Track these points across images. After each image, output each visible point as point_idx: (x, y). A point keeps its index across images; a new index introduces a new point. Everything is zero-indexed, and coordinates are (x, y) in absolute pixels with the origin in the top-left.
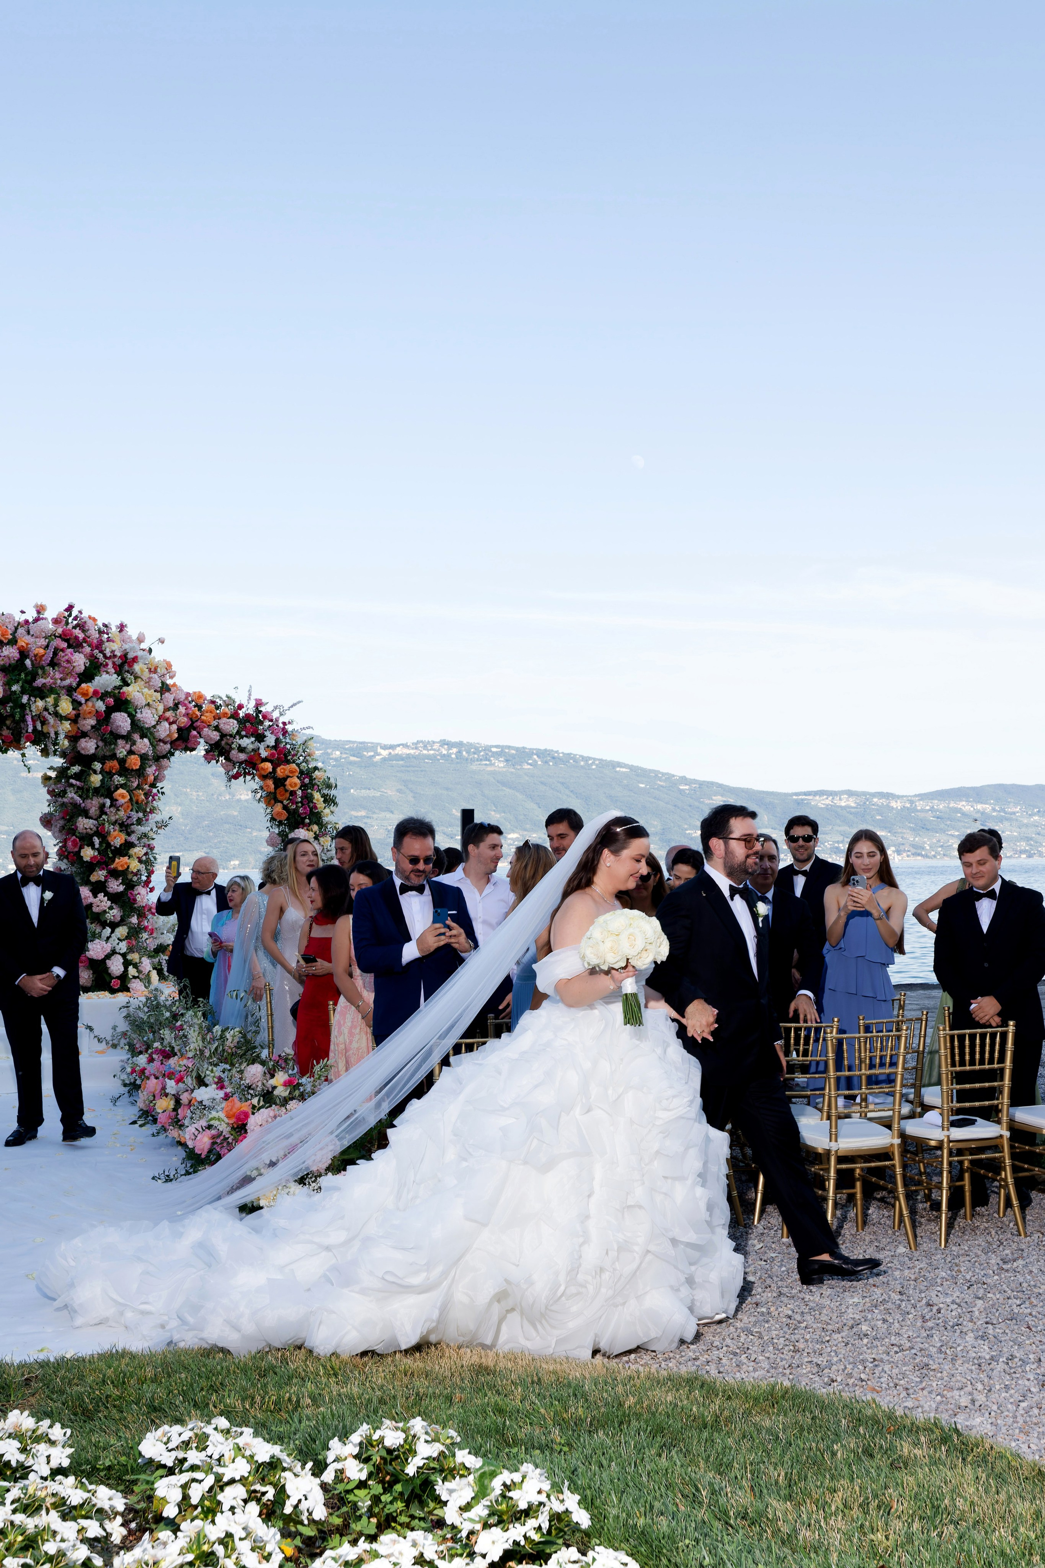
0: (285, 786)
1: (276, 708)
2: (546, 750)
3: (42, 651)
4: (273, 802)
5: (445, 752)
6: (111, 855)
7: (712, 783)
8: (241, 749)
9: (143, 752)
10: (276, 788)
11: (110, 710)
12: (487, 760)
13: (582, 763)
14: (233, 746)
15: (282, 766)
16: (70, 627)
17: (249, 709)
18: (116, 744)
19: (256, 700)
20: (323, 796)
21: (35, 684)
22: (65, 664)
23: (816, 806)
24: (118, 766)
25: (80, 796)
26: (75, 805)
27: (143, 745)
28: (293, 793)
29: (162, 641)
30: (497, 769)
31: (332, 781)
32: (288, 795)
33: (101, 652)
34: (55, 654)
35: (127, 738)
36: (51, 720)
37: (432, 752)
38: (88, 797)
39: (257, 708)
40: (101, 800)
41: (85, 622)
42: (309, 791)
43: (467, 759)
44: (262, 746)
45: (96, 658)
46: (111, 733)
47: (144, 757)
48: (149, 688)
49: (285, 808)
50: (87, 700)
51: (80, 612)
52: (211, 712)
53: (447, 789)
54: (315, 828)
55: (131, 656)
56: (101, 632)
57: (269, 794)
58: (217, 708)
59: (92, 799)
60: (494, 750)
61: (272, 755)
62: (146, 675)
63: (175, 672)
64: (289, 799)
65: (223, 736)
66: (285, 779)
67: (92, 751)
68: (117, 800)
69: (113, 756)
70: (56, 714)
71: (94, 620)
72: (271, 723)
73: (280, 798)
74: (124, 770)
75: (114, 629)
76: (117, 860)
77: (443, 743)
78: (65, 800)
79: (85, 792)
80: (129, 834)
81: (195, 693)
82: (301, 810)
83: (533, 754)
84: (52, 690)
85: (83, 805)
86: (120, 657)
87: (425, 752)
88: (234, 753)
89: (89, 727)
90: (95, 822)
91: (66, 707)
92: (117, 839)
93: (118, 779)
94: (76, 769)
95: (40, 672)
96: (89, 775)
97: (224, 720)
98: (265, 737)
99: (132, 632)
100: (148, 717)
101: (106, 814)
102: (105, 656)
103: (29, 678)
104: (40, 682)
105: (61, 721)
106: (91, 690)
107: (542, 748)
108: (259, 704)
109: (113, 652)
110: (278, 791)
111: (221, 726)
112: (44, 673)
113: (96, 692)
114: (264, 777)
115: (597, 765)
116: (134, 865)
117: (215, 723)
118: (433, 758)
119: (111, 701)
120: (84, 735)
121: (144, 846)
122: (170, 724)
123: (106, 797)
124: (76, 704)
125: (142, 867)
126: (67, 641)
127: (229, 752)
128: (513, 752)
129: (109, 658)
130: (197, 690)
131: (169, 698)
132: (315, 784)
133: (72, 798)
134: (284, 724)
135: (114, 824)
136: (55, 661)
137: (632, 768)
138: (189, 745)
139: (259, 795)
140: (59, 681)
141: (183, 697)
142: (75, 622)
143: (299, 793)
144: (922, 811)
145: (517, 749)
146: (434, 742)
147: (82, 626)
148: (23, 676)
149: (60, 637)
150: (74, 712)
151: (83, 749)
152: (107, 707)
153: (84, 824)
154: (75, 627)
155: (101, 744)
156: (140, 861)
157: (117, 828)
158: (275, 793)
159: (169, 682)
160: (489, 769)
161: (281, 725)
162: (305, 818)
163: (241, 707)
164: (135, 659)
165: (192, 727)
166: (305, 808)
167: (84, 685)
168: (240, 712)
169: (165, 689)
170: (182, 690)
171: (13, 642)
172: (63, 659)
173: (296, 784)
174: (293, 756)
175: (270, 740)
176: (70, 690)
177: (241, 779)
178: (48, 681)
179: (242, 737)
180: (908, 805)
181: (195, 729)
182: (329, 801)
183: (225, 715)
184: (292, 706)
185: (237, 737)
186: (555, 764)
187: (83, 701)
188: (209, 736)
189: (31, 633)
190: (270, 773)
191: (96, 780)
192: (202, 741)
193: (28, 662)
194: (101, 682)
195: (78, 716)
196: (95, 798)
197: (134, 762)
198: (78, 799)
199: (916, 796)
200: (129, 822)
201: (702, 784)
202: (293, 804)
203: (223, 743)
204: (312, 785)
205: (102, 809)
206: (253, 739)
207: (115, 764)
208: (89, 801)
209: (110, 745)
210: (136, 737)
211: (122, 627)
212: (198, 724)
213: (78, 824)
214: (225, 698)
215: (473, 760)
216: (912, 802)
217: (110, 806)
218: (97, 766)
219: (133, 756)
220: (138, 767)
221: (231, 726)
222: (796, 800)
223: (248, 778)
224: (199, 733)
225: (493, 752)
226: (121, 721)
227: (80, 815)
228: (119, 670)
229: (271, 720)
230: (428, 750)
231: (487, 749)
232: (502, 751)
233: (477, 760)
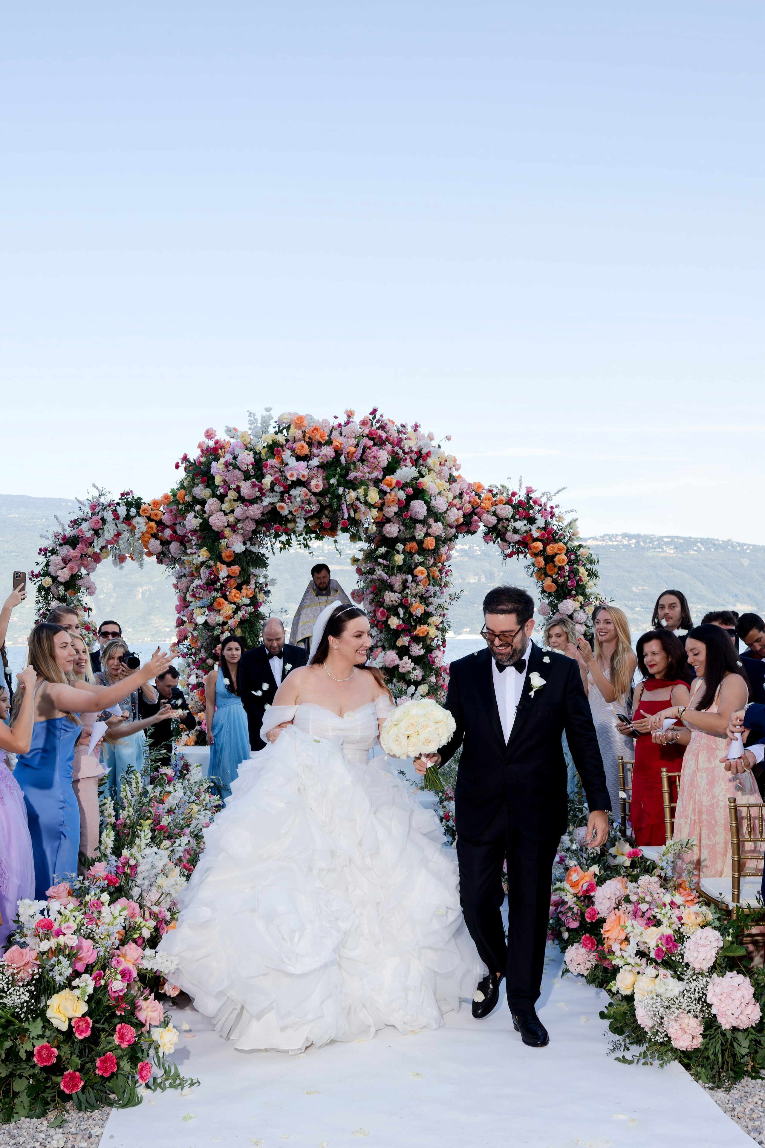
0: (553, 562)
1: (543, 494)
2: (708, 539)
3: (353, 449)
4: (543, 576)
5: (626, 543)
6: (413, 624)
8: (516, 531)
9: (438, 534)
10: (546, 564)
11: (410, 498)
12: (659, 548)
13: (738, 549)
14: (509, 528)
15: (551, 545)
16: (374, 428)
17: (522, 496)
18: (415, 528)
19: (527, 488)
20: (587, 570)
21: (348, 478)
22: (372, 460)
24: (416, 547)
25: (387, 573)
26: (382, 581)
27: (437, 528)
28: (561, 568)
29: (448, 439)
30: (668, 555)
31: (594, 557)
32: (556, 570)
33: (400, 448)
34: (364, 451)
35: (424, 522)
36: (362, 507)
37: (616, 543)
38: (393, 574)
39: (528, 495)
40: (404, 576)
41: (386, 424)
42: (575, 566)
43: (644, 548)
44: (534, 528)
45: (397, 454)
46: (411, 518)
47: (437, 538)
48: (441, 478)
49: (554, 581)
50: (391, 490)
51: (382, 416)
52: (489, 500)
54: (581, 598)
55: (424, 452)
56: (399, 432)
57: (540, 569)
58: (494, 496)
59: (396, 576)
60: (665, 540)
61: (543, 535)
62: (437, 468)
63: (460, 465)
64: (557, 573)
65: (499, 520)
66: (554, 556)
67: (395, 534)
68: (417, 576)
69: (413, 538)
70: (366, 503)
71: (393, 422)
72: (540, 508)
73: (549, 572)
74: (422, 551)
75: (409, 429)
76: (418, 628)
77: (625, 535)
78: (374, 577)
79: (390, 570)
80: (427, 606)
81: (475, 483)
82: (569, 583)
83: (697, 542)
84: (362, 483)
85: (389, 581)
86: (416, 453)
87: (610, 543)
88: (509, 535)
89: (393, 514)
90: (400, 595)
91: (374, 496)
92: (418, 610)
93: (418, 558)
94: (383, 550)
95: (352, 467)
96: (393, 555)
97: (500, 506)
98: (536, 519)
99: (423, 430)
100: (440, 504)
101: (408, 588)
102: (404, 452)
103: (344, 472)
104: (352, 475)
105: (370, 508)
106: (394, 482)
107: (705, 537)
108: (529, 491)
109: (410, 448)
110: (547, 567)
111: (498, 512)
112: (355, 468)
113: (398, 483)
114: (535, 555)
115: (751, 550)
116: (433, 632)
117: (493, 509)
118: (617, 547)
119: (410, 490)
120: (388, 520)
121: (440, 616)
122: (458, 510)
123: (408, 573)
124: (383, 493)
125: (439, 633)
126: (372, 439)
127: (505, 534)
128: (681, 541)
129: (408, 453)
130: (476, 481)
131: (456, 488)
132: (581, 560)
133: (380, 575)
134: (552, 508)
135: (415, 596)
136: (364, 457)
138: (471, 529)
139: (532, 570)
140: (367, 475)
141: (467, 487)
142: (378, 425)
143: (567, 568)
145: (684, 539)
146: (617, 535)
147: (383, 427)
148: (339, 470)
149: (367, 436)
150: (380, 501)
151: (388, 533)
152: (407, 496)
153: (390, 597)
154: (378, 428)
155: (402, 528)
156: (437, 628)
157: (418, 600)
158: (545, 568)
159: (455, 474)
160: (662, 555)
161: (549, 509)
162: (572, 590)
163: (514, 494)
164: (428, 454)
165: (473, 513)
166: (572, 581)
167: (388, 477)
168: (513, 498)
169: (452, 479)
170: (465, 481)
171: (329, 442)
172: (370, 456)
173: (563, 560)
174: (561, 535)
175: (541, 522)
176: (377, 482)
177: (515, 557)
178: (358, 474)
179: (516, 520)
181: (476, 515)
182: (592, 574)
183: (501, 501)
184: (557, 493)
185: (512, 520)
186: (717, 550)
187: (389, 491)
188: (488, 520)
189: (344, 434)
190: (541, 551)
191: (399, 559)
192: (481, 524)
193: (342, 458)
194: (402, 474)
195: (383, 504)
196: (398, 575)
197: (430, 543)
198: (385, 576)
200: (427, 595)
202: (561, 577)
203: (500, 526)
204: (577, 561)
205: (405, 585)
206: (525, 522)
207: (414, 544)
208: (394, 577)
209: (410, 528)
210: (431, 521)
211: (416, 427)
212: (479, 510)
213: (385, 597)
214: (500, 488)
215: (648, 549)
217: (412, 581)
218: (400, 547)
219: (429, 538)
220: (433, 548)
221: (507, 511)
223: (521, 556)
224: (480, 518)
225: (665, 542)
226: (419, 508)
227: (387, 590)
228: (415, 463)
229: (540, 505)
230: (613, 542)
231: (660, 539)
232: (672, 541)
233: (652, 548)
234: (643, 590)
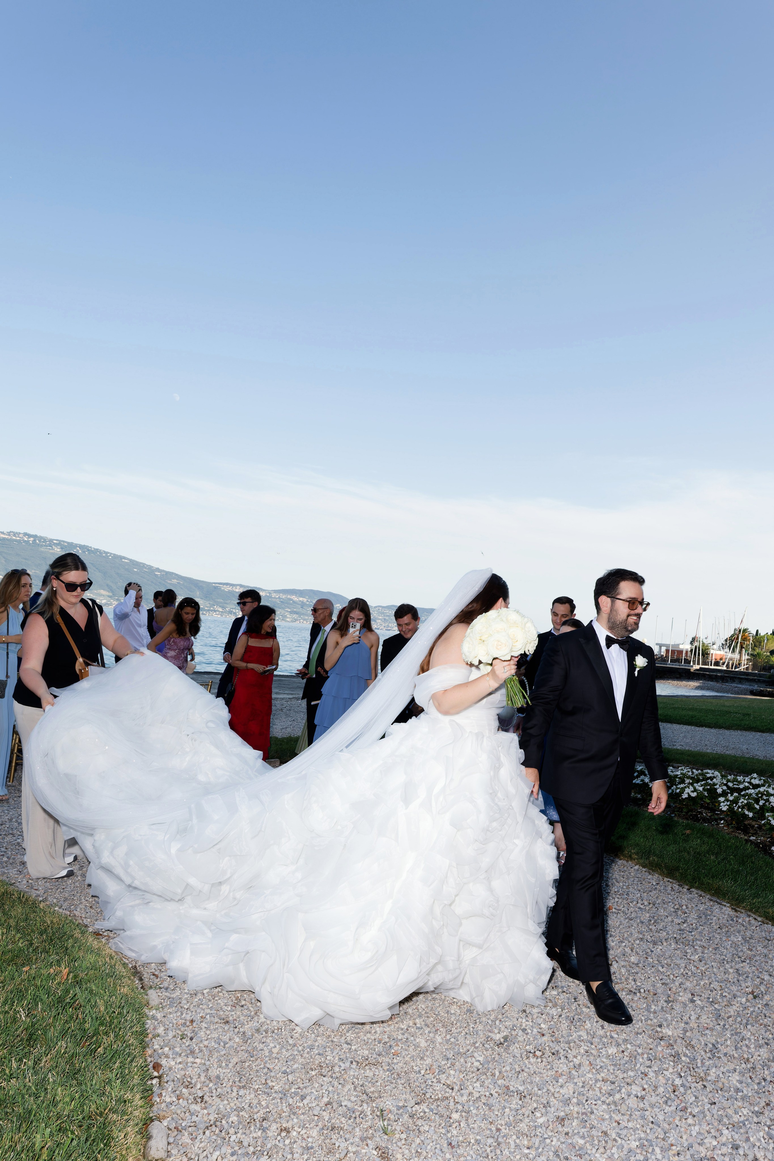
2: (84, 545)
5: (26, 539)
7: (173, 573)
12: (50, 546)
13: (104, 555)
23: (224, 590)
30: (56, 552)
37: (18, 538)
43: (39, 545)
53: (26, 559)
60: (55, 542)
77: (25, 534)
83: (77, 546)
87: (14, 538)
107: (83, 544)
115: (112, 557)
118: (19, 542)
128: (66, 544)
137: (131, 560)
144: (274, 598)
145: (68, 543)
146: (20, 533)
160: (51, 551)
180: (268, 595)
186: (89, 553)
199: (272, 591)
201: (167, 573)
215: (42, 546)
216: (270, 593)
222: (214, 586)
225: (54, 543)
230: (16, 537)
231: (51, 540)
232: (59, 543)
233: (45, 546)
234: (35, 572)
